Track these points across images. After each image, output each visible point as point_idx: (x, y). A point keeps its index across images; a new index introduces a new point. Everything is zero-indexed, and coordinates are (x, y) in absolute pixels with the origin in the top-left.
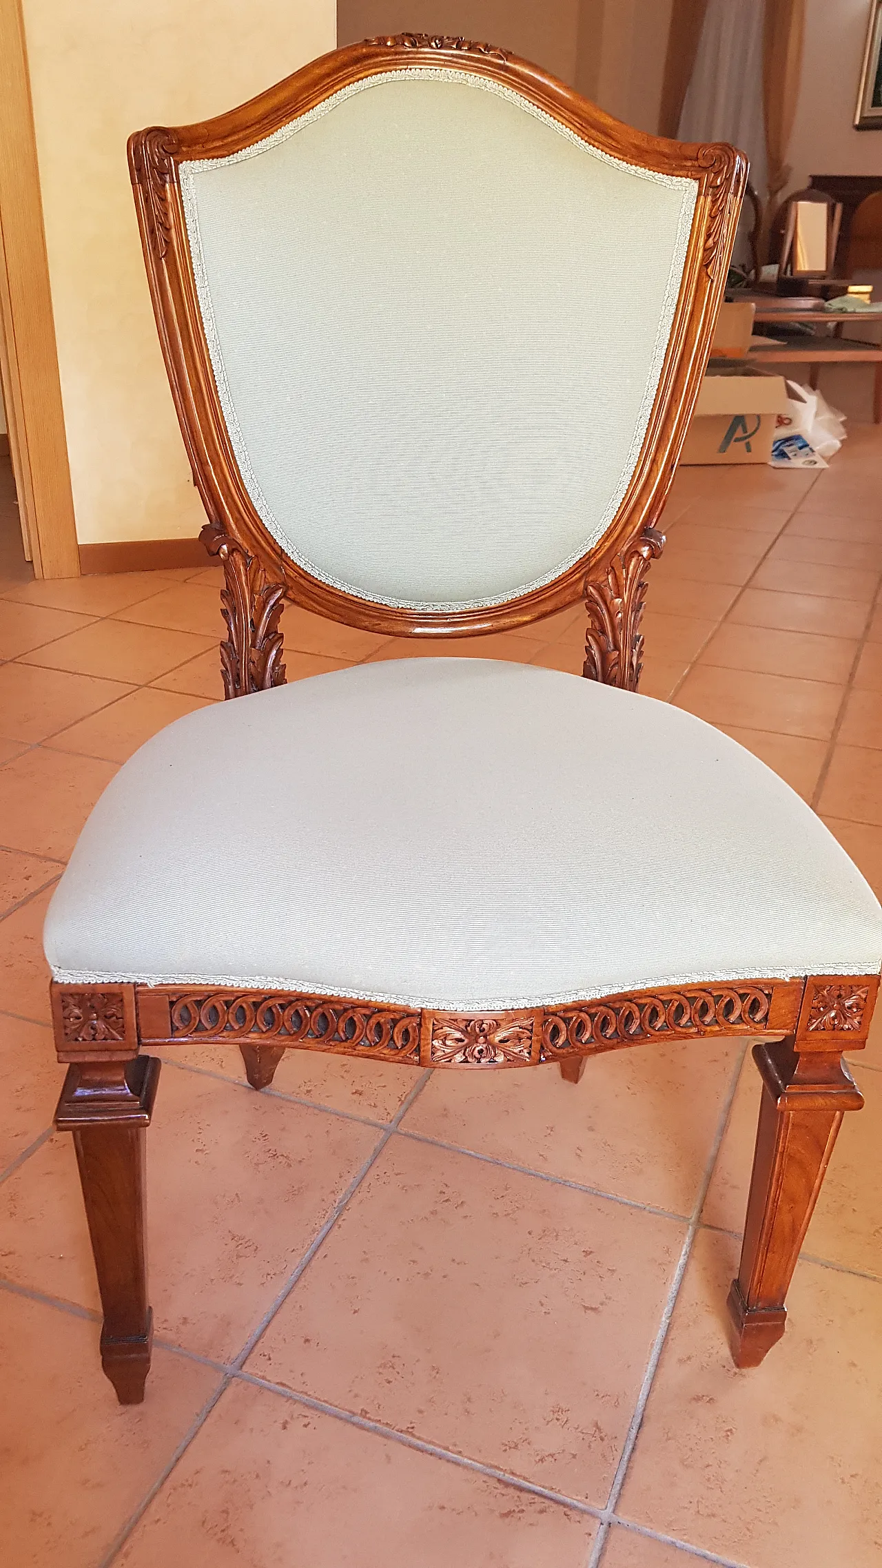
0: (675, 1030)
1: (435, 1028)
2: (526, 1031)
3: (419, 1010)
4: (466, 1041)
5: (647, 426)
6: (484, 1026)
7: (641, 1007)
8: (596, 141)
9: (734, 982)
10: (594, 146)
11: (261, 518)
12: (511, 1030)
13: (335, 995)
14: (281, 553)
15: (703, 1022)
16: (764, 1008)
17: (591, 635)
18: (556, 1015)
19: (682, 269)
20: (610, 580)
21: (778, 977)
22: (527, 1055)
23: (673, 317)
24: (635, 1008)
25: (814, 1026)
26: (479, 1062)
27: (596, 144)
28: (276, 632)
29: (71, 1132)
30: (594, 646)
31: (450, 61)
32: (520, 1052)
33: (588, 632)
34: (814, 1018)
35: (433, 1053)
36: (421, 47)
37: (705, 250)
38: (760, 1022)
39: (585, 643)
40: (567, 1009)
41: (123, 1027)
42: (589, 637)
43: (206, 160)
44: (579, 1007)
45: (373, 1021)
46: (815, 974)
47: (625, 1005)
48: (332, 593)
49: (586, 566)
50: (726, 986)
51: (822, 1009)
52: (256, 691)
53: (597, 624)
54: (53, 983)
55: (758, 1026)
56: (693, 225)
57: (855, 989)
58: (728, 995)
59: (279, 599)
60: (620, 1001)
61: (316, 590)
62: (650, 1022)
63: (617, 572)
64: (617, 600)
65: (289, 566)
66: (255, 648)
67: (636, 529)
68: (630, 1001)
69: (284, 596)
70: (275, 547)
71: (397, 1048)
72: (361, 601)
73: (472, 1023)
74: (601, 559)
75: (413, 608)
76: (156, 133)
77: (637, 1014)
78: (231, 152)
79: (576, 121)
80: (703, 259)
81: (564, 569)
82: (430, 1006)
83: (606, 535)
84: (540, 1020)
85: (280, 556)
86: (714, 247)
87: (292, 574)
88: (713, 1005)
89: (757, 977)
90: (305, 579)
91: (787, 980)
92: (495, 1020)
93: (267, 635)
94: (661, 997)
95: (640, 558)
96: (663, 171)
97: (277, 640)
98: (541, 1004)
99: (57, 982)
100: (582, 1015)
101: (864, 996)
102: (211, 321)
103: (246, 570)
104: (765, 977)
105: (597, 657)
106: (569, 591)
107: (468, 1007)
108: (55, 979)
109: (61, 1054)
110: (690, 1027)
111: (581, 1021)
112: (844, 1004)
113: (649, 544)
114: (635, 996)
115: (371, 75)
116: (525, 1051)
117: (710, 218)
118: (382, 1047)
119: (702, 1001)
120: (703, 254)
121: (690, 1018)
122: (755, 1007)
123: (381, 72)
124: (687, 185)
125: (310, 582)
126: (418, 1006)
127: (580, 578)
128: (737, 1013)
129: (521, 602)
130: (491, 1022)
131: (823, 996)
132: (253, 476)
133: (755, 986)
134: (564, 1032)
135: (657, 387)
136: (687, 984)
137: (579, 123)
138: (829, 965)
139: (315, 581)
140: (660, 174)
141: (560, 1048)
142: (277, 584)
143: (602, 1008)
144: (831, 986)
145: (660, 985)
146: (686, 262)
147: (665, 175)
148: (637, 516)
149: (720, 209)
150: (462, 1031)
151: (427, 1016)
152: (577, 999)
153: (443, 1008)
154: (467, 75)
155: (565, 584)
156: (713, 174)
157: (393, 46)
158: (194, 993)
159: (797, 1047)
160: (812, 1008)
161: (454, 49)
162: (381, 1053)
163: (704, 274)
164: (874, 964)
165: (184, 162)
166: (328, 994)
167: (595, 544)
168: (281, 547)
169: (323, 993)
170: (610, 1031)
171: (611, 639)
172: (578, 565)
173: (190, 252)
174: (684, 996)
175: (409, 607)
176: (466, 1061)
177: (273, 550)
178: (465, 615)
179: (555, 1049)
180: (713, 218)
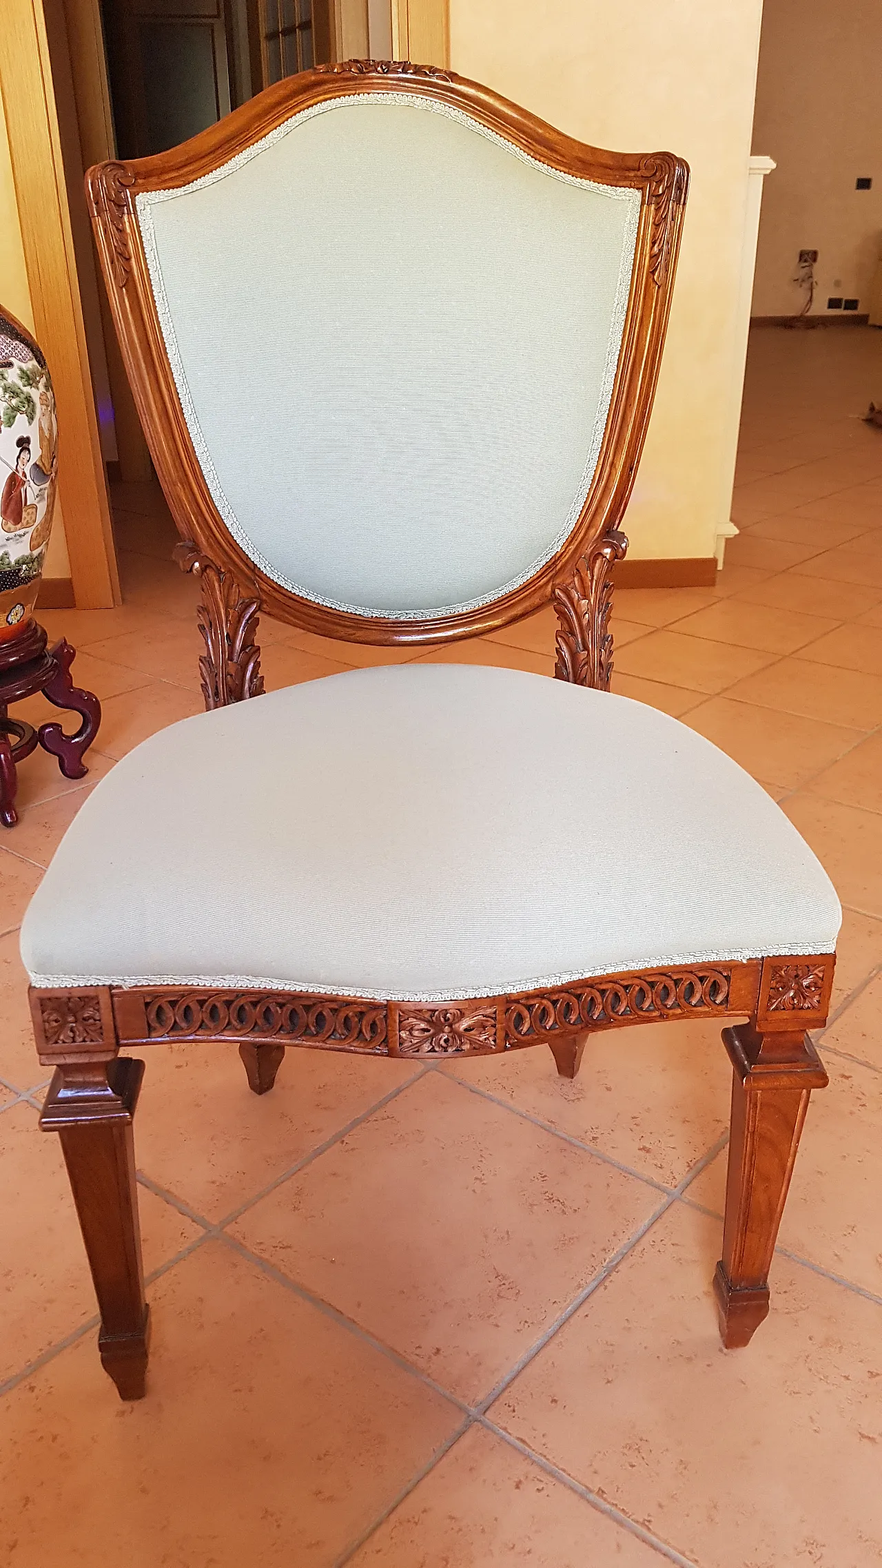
0: (638, 1015)
1: (402, 1020)
2: (489, 1019)
3: (385, 1002)
4: (432, 1031)
5: (604, 431)
6: (448, 1015)
7: (603, 992)
8: (542, 156)
9: (692, 965)
10: (540, 161)
11: (233, 535)
12: (475, 1018)
13: (303, 990)
14: (254, 568)
15: (666, 1006)
16: (725, 989)
17: (561, 637)
18: (519, 1003)
19: (630, 276)
20: (576, 583)
21: (735, 959)
22: (493, 1043)
23: (623, 323)
24: (598, 994)
25: (774, 1007)
26: (446, 1051)
27: (542, 159)
28: (253, 645)
29: (57, 1133)
30: (564, 647)
31: (396, 85)
32: (485, 1039)
33: (558, 634)
34: (773, 998)
35: (401, 1044)
36: (368, 72)
37: (651, 257)
38: (721, 1003)
39: (555, 644)
40: (528, 996)
41: (101, 1028)
42: (559, 639)
43: (162, 191)
44: (541, 994)
45: (342, 1015)
46: (771, 955)
47: (587, 991)
48: (306, 605)
49: (553, 568)
50: (685, 969)
51: (780, 989)
52: (233, 703)
53: (566, 626)
54: (31, 988)
55: (720, 1008)
56: (638, 233)
57: (811, 968)
58: (687, 979)
59: (254, 612)
60: (581, 987)
61: (290, 603)
62: (613, 1008)
63: (582, 574)
64: (583, 601)
65: (262, 580)
66: (232, 660)
67: (598, 532)
68: (592, 987)
69: (259, 609)
70: (248, 562)
71: (367, 1040)
72: (335, 612)
73: (437, 1013)
74: (567, 562)
75: (387, 617)
76: (112, 167)
77: (600, 1000)
78: (187, 182)
79: (522, 138)
80: (650, 266)
81: (532, 573)
82: (395, 998)
83: (570, 538)
84: (504, 1009)
85: (253, 571)
86: (659, 254)
87: (265, 587)
88: (674, 988)
89: (715, 960)
90: (280, 592)
91: (745, 962)
92: (459, 1010)
93: (243, 648)
94: (622, 982)
95: (604, 559)
96: (608, 182)
97: (255, 652)
98: (503, 993)
99: (35, 987)
100: (545, 1002)
101: (821, 975)
102: (173, 346)
103: (220, 585)
104: (723, 960)
105: (567, 657)
106: (537, 595)
107: (432, 998)
108: (33, 985)
109: (43, 1057)
110: (652, 1011)
111: (544, 1008)
112: (802, 985)
113: (611, 546)
114: (596, 982)
115: (320, 102)
116: (491, 1039)
117: (654, 226)
118: (352, 1039)
119: (662, 985)
120: (649, 262)
121: (652, 1002)
122: (715, 988)
123: (330, 99)
124: (631, 195)
125: (285, 595)
126: (383, 998)
127: (548, 582)
128: (698, 996)
129: (492, 607)
130: (455, 1011)
131: (781, 976)
132: (222, 494)
133: (715, 968)
134: (528, 1019)
135: (611, 392)
136: (647, 969)
137: (525, 140)
138: (784, 946)
139: (290, 594)
140: (605, 185)
141: (525, 1034)
142: (252, 598)
143: (563, 994)
144: (788, 966)
145: (619, 970)
146: (633, 271)
147: (610, 187)
148: (598, 518)
149: (663, 217)
150: (428, 1022)
151: (393, 1007)
152: (538, 987)
153: (407, 1000)
154: (414, 98)
155: (533, 588)
156: (655, 183)
157: (340, 73)
158: (166, 994)
159: (760, 1027)
160: (771, 988)
161: (401, 73)
162: (352, 1046)
163: (651, 280)
164: (828, 943)
165: (141, 194)
166: (297, 990)
167: (560, 547)
168: (253, 562)
169: (292, 989)
170: (573, 1018)
171: (580, 640)
172: (545, 568)
173: (150, 280)
174: (645, 981)
175: (382, 616)
176: (433, 1050)
177: (247, 565)
178: (438, 622)
179: (519, 1036)
180: (657, 225)
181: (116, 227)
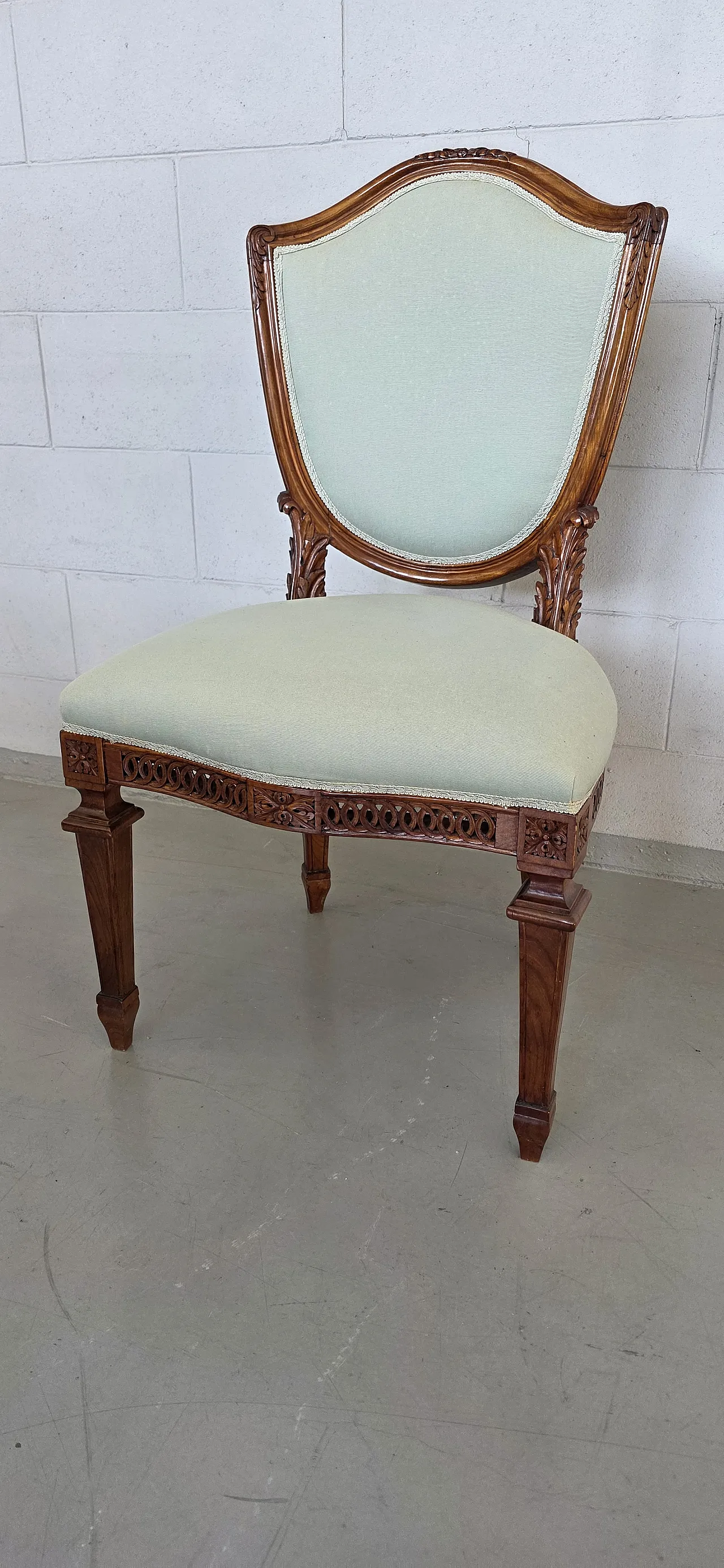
0: (425, 833)
1: (255, 794)
2: (310, 806)
3: (245, 779)
4: (273, 807)
6: (283, 797)
9: (467, 802)
10: (563, 216)
11: (315, 487)
12: (301, 804)
14: (329, 513)
16: (492, 829)
17: (539, 587)
18: (331, 799)
19: (612, 302)
20: (554, 545)
21: (499, 804)
23: (603, 339)
24: (393, 809)
28: (321, 568)
30: (540, 598)
31: (471, 165)
33: (537, 584)
34: (528, 844)
35: (255, 813)
36: (452, 157)
37: (626, 286)
38: (490, 841)
39: (534, 593)
40: (338, 796)
41: (97, 767)
42: (539, 591)
43: (294, 245)
44: (348, 797)
45: (224, 785)
46: (525, 806)
48: (364, 545)
49: (540, 532)
50: (461, 805)
51: (533, 838)
53: (543, 578)
56: (620, 267)
58: (464, 814)
59: (325, 545)
60: (379, 799)
61: (352, 541)
63: (557, 537)
64: (557, 559)
65: (334, 523)
66: (303, 577)
67: (571, 504)
68: (388, 801)
69: (329, 542)
70: (325, 508)
71: (237, 806)
73: (276, 793)
74: (548, 529)
76: (259, 229)
77: (395, 814)
80: (625, 293)
82: (250, 776)
84: (319, 800)
85: (328, 515)
86: (630, 283)
87: (335, 528)
88: (453, 819)
89: (485, 802)
90: (345, 533)
91: (506, 809)
92: (290, 794)
93: (313, 570)
94: (412, 804)
95: (574, 526)
96: (606, 229)
97: (321, 574)
98: (320, 789)
99: (64, 730)
100: (351, 804)
103: (301, 522)
104: (490, 804)
105: (541, 605)
106: (528, 552)
109: (67, 780)
111: (351, 809)
113: (580, 516)
114: (391, 798)
115: (418, 180)
117: (631, 261)
118: (229, 805)
119: (444, 814)
120: (625, 290)
121: (436, 826)
123: (424, 178)
124: (618, 237)
125: (349, 536)
126: (244, 776)
127: (536, 542)
128: (471, 830)
130: (287, 795)
133: (484, 810)
134: (338, 814)
139: (353, 536)
140: (602, 232)
141: (336, 825)
142: (325, 534)
143: (365, 801)
144: (539, 819)
146: (614, 298)
147: (605, 232)
149: (636, 253)
151: (249, 784)
152: (346, 791)
153: (258, 780)
154: (482, 174)
155: (526, 547)
156: (635, 228)
158: (135, 751)
160: (526, 835)
161: (475, 156)
162: (229, 809)
163: (624, 304)
165: (278, 247)
168: (328, 509)
171: (550, 589)
173: (277, 305)
174: (430, 808)
177: (323, 510)
178: (458, 568)
179: (332, 826)
181: (257, 270)
